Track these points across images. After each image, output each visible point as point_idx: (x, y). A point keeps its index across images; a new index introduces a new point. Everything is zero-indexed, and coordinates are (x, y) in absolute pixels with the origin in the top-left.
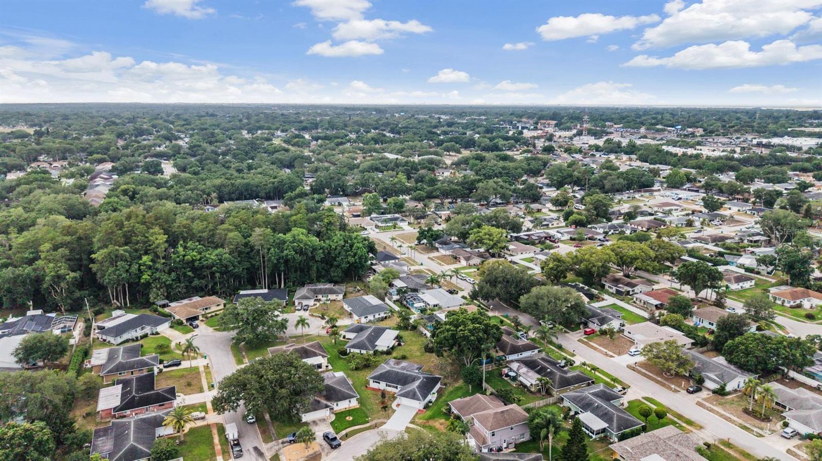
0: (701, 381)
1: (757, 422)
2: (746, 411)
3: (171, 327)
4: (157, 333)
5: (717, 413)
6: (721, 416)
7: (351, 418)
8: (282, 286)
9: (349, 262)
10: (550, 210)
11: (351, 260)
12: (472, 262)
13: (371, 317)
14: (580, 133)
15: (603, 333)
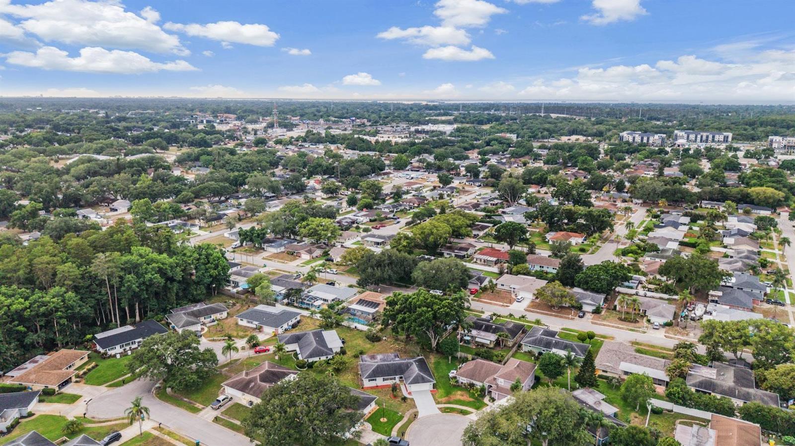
0: (579, 308)
1: (633, 324)
2: (620, 319)
3: (40, 401)
4: (30, 415)
5: (609, 326)
6: (613, 327)
7: (385, 420)
8: (138, 318)
9: (211, 276)
10: (323, 198)
11: (214, 272)
12: (315, 255)
13: (285, 326)
14: (271, 126)
15: (484, 289)
